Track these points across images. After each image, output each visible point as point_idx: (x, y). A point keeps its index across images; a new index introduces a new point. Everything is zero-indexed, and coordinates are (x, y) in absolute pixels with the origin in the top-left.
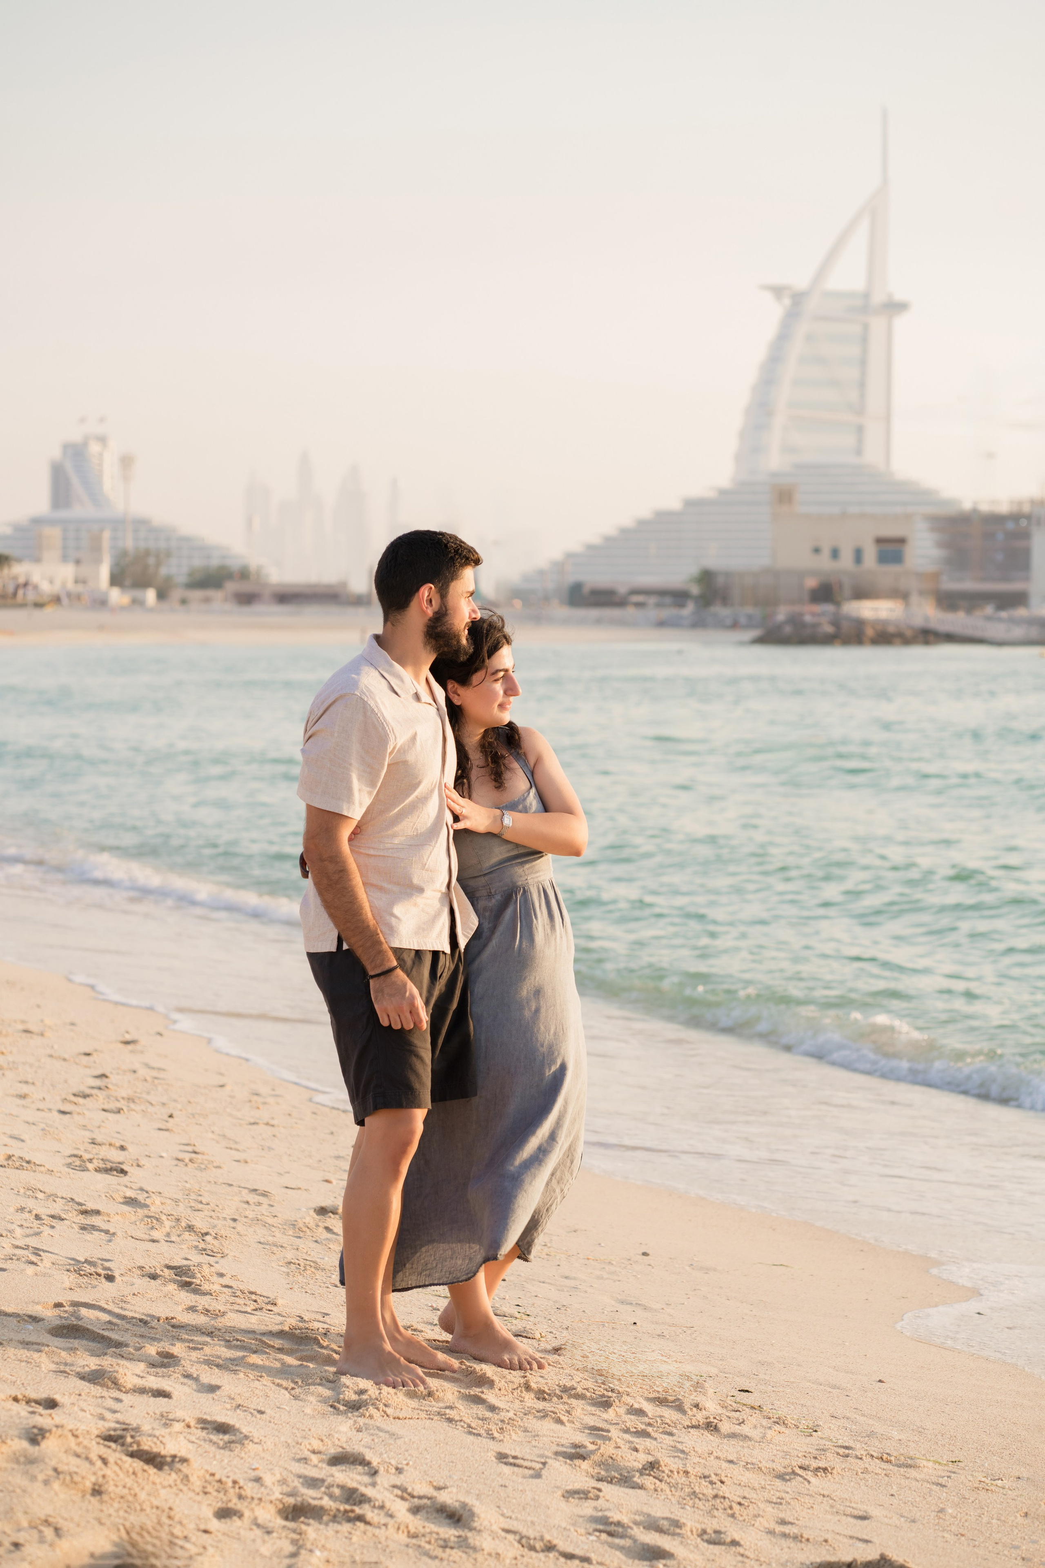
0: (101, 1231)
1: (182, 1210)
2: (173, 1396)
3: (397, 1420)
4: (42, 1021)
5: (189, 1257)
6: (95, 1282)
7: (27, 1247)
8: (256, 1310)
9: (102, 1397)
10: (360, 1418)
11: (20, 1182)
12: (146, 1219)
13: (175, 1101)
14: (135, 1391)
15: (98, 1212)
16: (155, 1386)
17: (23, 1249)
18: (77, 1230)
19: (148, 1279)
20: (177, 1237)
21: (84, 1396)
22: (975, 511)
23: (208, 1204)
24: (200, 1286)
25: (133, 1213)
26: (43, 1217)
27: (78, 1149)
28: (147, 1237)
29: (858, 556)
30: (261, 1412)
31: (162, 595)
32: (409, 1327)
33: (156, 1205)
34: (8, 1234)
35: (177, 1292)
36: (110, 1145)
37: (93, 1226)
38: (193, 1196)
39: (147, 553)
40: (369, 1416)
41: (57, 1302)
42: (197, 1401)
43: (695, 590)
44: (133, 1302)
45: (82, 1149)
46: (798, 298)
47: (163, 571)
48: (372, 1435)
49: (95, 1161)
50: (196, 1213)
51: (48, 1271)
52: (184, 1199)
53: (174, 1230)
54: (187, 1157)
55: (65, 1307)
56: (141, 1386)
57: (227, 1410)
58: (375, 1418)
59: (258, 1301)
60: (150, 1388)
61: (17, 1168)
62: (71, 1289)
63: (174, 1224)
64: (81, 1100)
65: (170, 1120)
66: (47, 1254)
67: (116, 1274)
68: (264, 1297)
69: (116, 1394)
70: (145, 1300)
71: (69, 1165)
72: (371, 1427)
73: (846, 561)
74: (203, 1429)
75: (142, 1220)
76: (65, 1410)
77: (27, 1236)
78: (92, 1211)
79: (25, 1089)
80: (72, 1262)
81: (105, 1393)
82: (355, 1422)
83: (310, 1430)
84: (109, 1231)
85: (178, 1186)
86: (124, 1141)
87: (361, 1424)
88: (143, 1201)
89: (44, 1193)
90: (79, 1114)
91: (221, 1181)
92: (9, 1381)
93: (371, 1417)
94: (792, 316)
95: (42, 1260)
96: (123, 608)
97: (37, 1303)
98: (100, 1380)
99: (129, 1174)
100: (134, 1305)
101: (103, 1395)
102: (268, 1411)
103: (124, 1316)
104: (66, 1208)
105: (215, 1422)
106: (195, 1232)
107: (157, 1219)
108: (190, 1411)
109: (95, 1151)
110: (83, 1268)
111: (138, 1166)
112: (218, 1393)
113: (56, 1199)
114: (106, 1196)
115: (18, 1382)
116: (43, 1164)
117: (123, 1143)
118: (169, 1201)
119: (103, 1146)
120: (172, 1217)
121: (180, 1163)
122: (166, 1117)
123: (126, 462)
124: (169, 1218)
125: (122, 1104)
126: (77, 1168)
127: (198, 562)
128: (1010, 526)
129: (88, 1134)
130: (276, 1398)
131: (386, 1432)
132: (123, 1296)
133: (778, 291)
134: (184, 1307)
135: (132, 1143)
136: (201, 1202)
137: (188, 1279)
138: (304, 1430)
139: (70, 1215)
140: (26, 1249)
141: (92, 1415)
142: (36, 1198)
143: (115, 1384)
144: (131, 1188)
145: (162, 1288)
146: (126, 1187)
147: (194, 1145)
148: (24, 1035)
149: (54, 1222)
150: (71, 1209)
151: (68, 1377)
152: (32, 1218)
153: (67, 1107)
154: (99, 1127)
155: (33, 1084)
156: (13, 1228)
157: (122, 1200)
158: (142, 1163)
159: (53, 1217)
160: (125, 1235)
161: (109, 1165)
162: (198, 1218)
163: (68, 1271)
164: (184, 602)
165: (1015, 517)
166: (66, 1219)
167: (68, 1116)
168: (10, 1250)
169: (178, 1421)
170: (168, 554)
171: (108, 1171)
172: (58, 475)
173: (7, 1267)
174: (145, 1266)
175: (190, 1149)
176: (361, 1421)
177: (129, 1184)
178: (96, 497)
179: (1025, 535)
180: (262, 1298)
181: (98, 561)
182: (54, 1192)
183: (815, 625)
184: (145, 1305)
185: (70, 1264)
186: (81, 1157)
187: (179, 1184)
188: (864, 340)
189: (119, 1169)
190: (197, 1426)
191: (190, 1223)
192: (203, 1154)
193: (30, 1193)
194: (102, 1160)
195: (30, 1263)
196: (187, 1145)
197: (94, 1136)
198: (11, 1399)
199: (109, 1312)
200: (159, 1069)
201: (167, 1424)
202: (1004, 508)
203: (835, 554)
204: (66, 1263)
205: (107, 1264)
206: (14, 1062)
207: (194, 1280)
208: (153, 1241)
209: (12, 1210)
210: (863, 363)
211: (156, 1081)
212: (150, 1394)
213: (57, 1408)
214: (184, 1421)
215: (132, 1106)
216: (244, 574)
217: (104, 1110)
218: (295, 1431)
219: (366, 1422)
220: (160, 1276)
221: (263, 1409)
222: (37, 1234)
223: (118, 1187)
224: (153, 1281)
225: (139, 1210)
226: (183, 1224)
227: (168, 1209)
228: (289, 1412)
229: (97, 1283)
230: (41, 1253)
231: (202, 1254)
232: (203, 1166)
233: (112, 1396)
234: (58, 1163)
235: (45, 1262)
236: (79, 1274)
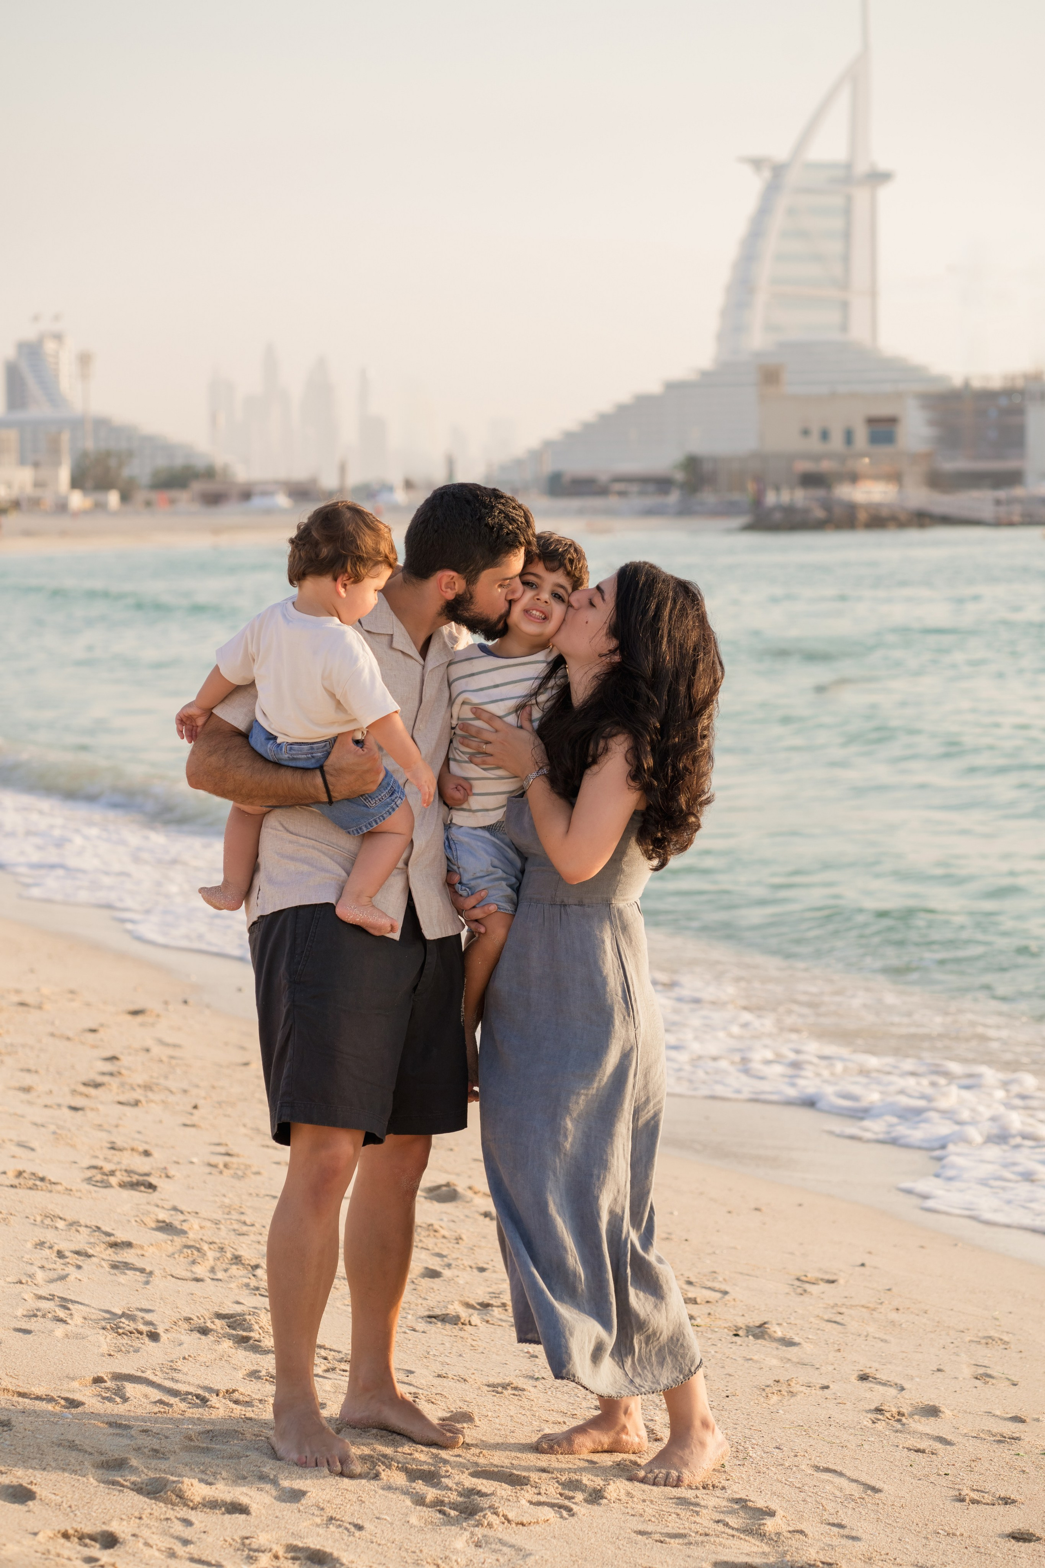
0: (136, 1269)
1: (224, 1236)
2: (252, 1510)
3: (521, 1527)
4: (38, 989)
5: (242, 1301)
6: (137, 1344)
7: (51, 1298)
8: (327, 1371)
9: (167, 1519)
10: (477, 1529)
11: (36, 1208)
12: (185, 1250)
13: (197, 1086)
14: (204, 1506)
15: (129, 1245)
16: (228, 1498)
17: (48, 1299)
18: (108, 1269)
19: (198, 1335)
20: (223, 1273)
21: (146, 1520)
22: (967, 385)
23: (253, 1225)
24: (259, 1341)
25: (169, 1242)
26: (67, 1254)
27: (96, 1157)
28: (189, 1275)
29: (849, 437)
30: (360, 1528)
31: (125, 498)
32: (508, 1385)
33: (195, 1230)
34: (29, 1280)
35: (234, 1351)
36: (133, 1150)
37: (125, 1263)
38: (235, 1216)
39: (108, 454)
40: (488, 1524)
41: (96, 1376)
42: (280, 1516)
43: (679, 476)
44: (185, 1370)
45: (101, 1157)
46: (778, 171)
47: (126, 472)
48: (494, 1551)
49: (118, 1173)
50: (241, 1237)
51: (81, 1330)
52: (226, 1219)
53: (218, 1263)
54: (220, 1160)
55: (105, 1382)
56: (211, 1499)
57: (318, 1525)
58: (495, 1527)
59: (329, 1358)
60: (222, 1501)
61: (30, 1188)
62: (110, 1355)
63: (218, 1255)
64: (92, 1091)
65: (195, 1111)
66: (77, 1306)
67: (160, 1331)
68: (335, 1351)
69: (184, 1512)
70: (198, 1365)
71: (89, 1180)
72: (492, 1540)
73: (837, 443)
74: (294, 1559)
75: (181, 1252)
76: (127, 1548)
77: (52, 1281)
78: (123, 1243)
79: (28, 1080)
80: (107, 1316)
81: (170, 1514)
82: (472, 1533)
83: (421, 1551)
84: (144, 1269)
85: (215, 1202)
86: (146, 1143)
87: (480, 1536)
88: (179, 1227)
89: (65, 1220)
90: (92, 1109)
91: (263, 1192)
92: (53, 1504)
93: (490, 1525)
94: (772, 189)
95: (71, 1315)
96: (85, 513)
97: (73, 1379)
98: (162, 1494)
99: (159, 1189)
100: (186, 1374)
101: (168, 1516)
102: (367, 1525)
103: (177, 1391)
104: (92, 1240)
105: (308, 1548)
106: (243, 1264)
107: (198, 1250)
108: (274, 1533)
109: (116, 1159)
110: (121, 1325)
111: (168, 1177)
112: (303, 1501)
113: (79, 1228)
114: (136, 1221)
115: (64, 1504)
116: (59, 1181)
117: (147, 1147)
118: (208, 1224)
119: (125, 1152)
120: (215, 1246)
121: (214, 1170)
122: (189, 1108)
123: (85, 360)
124: (212, 1246)
125: (138, 1094)
126: (99, 1184)
127: (161, 462)
128: (1003, 402)
129: (103, 1135)
130: (372, 1504)
131: (510, 1546)
132: (172, 1361)
133: (757, 163)
134: (245, 1373)
135: (157, 1145)
136: (245, 1223)
137: (245, 1334)
138: (414, 1552)
139: (98, 1249)
140: (51, 1300)
141: (159, 1550)
142: (56, 1228)
143: (181, 1498)
144: (163, 1208)
145: (216, 1347)
146: (158, 1206)
147: (226, 1145)
148: (21, 1009)
149: (80, 1260)
150: (98, 1242)
151: (122, 1491)
152: (54, 1256)
153: (78, 1102)
154: (117, 1126)
155: (36, 1072)
156: (33, 1271)
157: (153, 1225)
158: (171, 1172)
159: (77, 1253)
160: (164, 1274)
161: (135, 1178)
162: (244, 1245)
163: (104, 1329)
164: (148, 504)
165: (1008, 392)
166: (93, 1256)
167: (80, 1113)
168: (33, 1304)
169: (263, 1552)
170: (130, 454)
171: (133, 1186)
172: (13, 374)
173: (32, 1328)
174: (192, 1316)
175: (222, 1149)
176: (479, 1532)
177: (160, 1203)
178: (53, 396)
179: (1019, 411)
180: (332, 1353)
181: (57, 464)
182: (75, 1218)
183: (806, 511)
184: (199, 1374)
185: (105, 1319)
186: (101, 1168)
187: (217, 1199)
188: (847, 212)
189: (147, 1184)
190: (286, 1555)
191: (236, 1253)
192: (238, 1156)
193: (48, 1221)
194: (126, 1171)
195: (58, 1320)
196: (219, 1144)
197: (114, 1139)
198: (59, 1535)
199: (159, 1387)
200: (175, 1046)
201: (251, 1558)
202: (996, 384)
203: (825, 435)
204: (100, 1317)
205: (148, 1317)
206: (12, 1045)
207: (252, 1334)
208: (197, 1280)
209: (29, 1245)
210: (847, 235)
211: (174, 1062)
212: (223, 1509)
213: (118, 1545)
214: (270, 1550)
215: (150, 1095)
216: (209, 473)
217: (120, 1103)
218: (404, 1554)
219: (485, 1533)
220: (212, 1330)
221: (360, 1522)
222: (63, 1278)
223: (149, 1208)
224: (203, 1337)
225: (175, 1238)
226: (229, 1255)
227: (208, 1235)
228: (392, 1524)
229: (140, 1345)
230: (70, 1306)
231: (255, 1295)
232: (240, 1173)
233: (179, 1516)
234: (74, 1178)
235: (76, 1317)
236: (117, 1333)
